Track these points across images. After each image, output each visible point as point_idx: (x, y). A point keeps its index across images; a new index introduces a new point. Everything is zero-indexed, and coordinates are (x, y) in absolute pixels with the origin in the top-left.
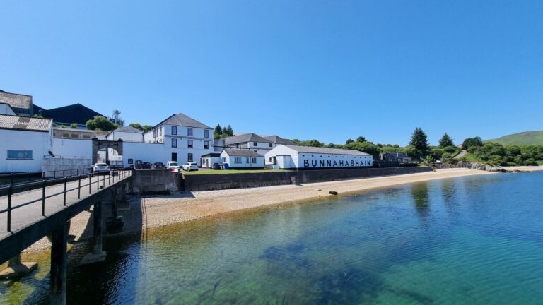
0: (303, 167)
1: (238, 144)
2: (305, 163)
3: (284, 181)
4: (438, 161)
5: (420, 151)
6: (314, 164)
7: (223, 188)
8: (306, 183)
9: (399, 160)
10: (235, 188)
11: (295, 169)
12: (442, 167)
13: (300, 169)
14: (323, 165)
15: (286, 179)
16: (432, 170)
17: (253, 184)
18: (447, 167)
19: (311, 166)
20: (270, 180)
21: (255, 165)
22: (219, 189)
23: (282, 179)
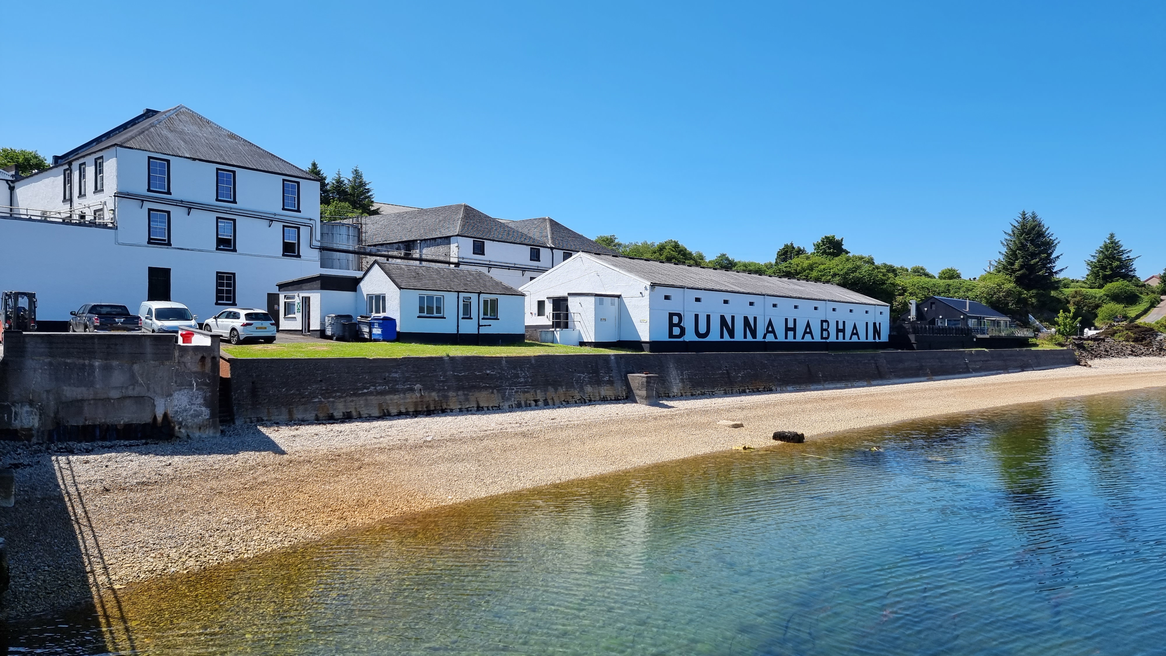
0: (665, 338)
1: (409, 245)
2: (671, 325)
3: (605, 391)
4: (1089, 332)
5: (1029, 295)
6: (702, 329)
7: (385, 415)
8: (681, 397)
9: (972, 323)
10: (429, 413)
11: (637, 345)
12: (1107, 354)
13: (655, 345)
14: (732, 334)
15: (611, 383)
16: (1078, 363)
17: (495, 399)
18: (1120, 353)
19: (690, 336)
20: (556, 385)
21: (494, 328)
22: (370, 418)
23: (598, 382)
